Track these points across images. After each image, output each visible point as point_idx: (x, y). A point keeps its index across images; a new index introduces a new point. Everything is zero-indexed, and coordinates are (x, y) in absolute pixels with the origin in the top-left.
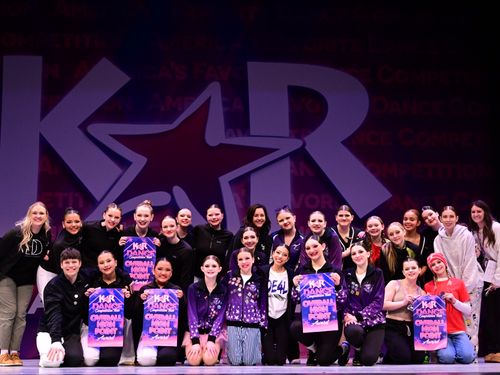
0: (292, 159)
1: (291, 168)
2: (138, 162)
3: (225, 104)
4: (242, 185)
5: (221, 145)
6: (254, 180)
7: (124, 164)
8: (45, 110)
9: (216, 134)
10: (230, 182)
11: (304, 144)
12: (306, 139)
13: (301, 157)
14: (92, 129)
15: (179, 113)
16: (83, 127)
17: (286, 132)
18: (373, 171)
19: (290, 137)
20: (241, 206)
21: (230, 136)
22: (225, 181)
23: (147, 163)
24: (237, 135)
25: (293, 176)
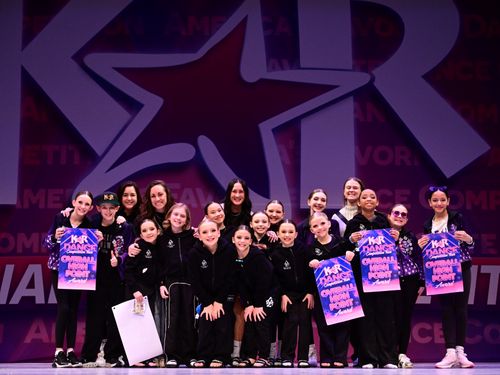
0: (355, 100)
1: (355, 111)
2: (152, 104)
3: (266, 26)
4: (290, 134)
5: (262, 81)
6: (306, 127)
7: (133, 106)
8: (29, 36)
9: (254, 66)
10: (273, 130)
11: (373, 79)
12: (374, 72)
13: (367, 97)
14: (91, 60)
15: (205, 39)
16: (79, 57)
17: (349, 62)
18: (465, 114)
19: (354, 70)
20: (288, 162)
21: (274, 68)
22: (266, 128)
23: (164, 105)
24: (282, 68)
25: (357, 121)
